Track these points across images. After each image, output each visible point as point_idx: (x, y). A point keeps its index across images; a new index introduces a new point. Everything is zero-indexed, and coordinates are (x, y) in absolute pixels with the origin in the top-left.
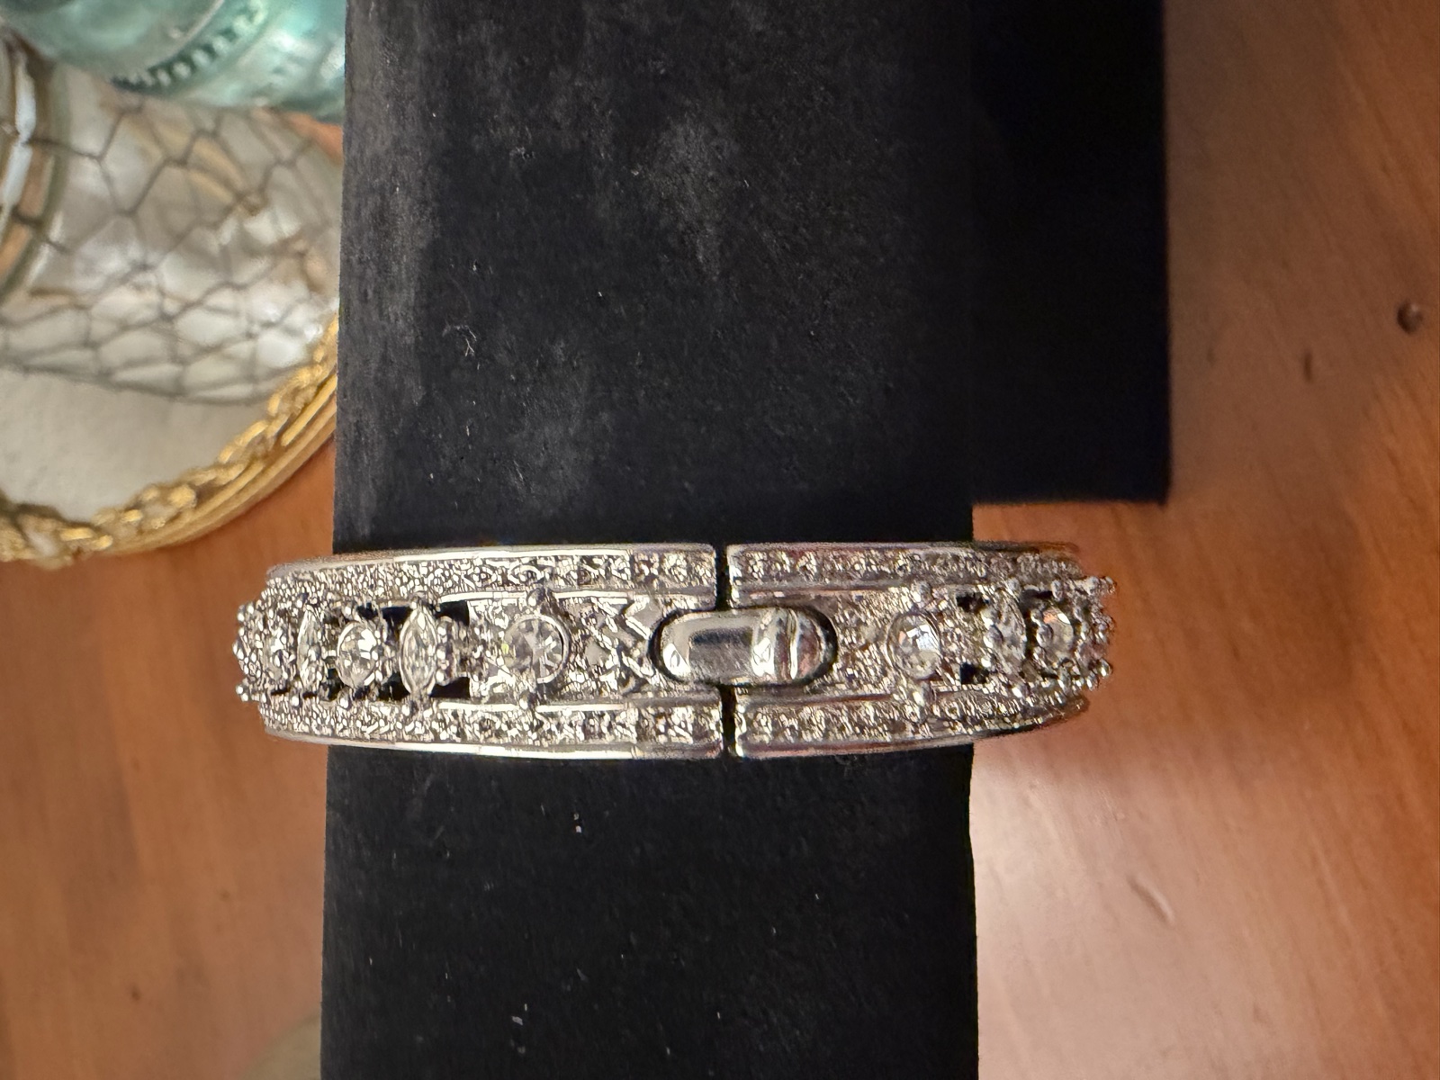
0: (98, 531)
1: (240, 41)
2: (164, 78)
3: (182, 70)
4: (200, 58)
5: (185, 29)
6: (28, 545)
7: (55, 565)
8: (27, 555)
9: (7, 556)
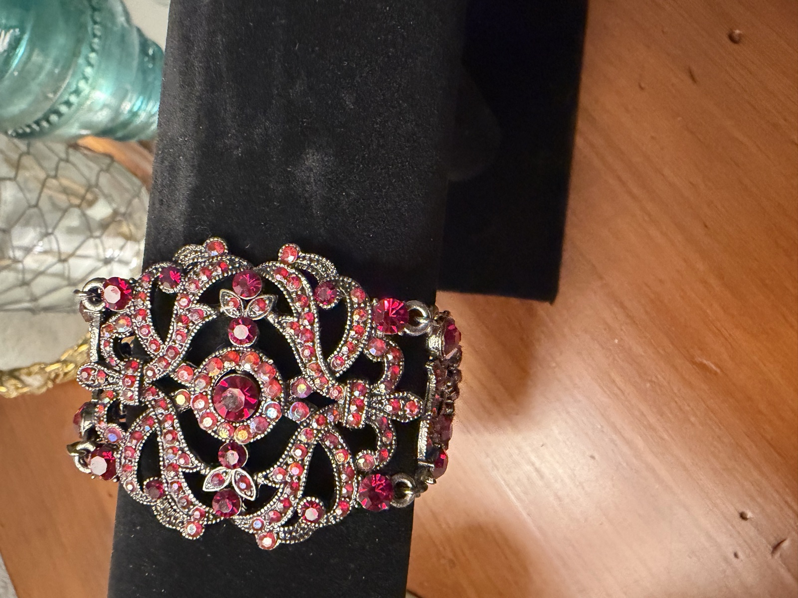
0: (65, 362)
1: (83, 94)
2: (45, 124)
3: (54, 118)
4: (63, 109)
5: (55, 92)
6: (25, 385)
7: (44, 390)
8: (25, 390)
9: (14, 394)
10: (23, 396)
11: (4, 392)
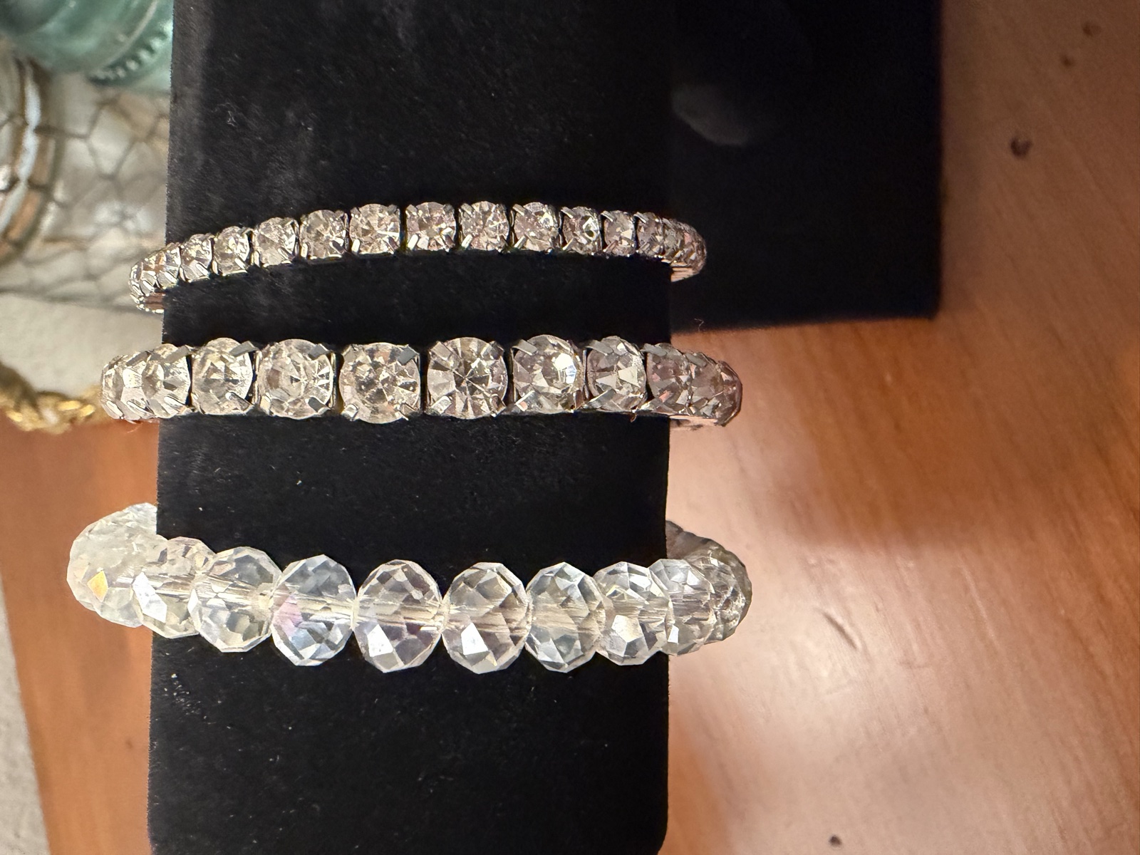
3: (132, 65)
4: (144, 55)
5: (129, 33)
7: (59, 431)
8: (40, 425)
9: (29, 427)
10: (37, 433)
11: (18, 423)
